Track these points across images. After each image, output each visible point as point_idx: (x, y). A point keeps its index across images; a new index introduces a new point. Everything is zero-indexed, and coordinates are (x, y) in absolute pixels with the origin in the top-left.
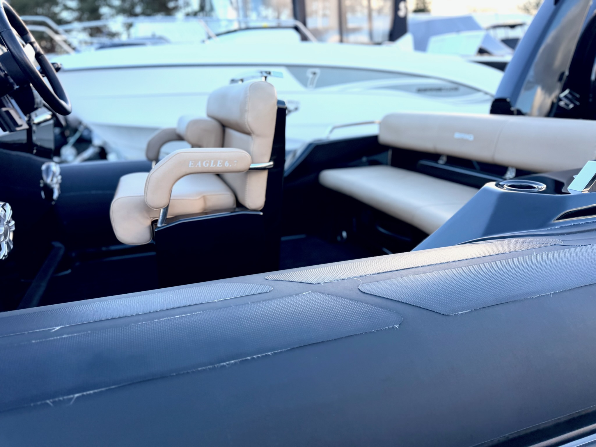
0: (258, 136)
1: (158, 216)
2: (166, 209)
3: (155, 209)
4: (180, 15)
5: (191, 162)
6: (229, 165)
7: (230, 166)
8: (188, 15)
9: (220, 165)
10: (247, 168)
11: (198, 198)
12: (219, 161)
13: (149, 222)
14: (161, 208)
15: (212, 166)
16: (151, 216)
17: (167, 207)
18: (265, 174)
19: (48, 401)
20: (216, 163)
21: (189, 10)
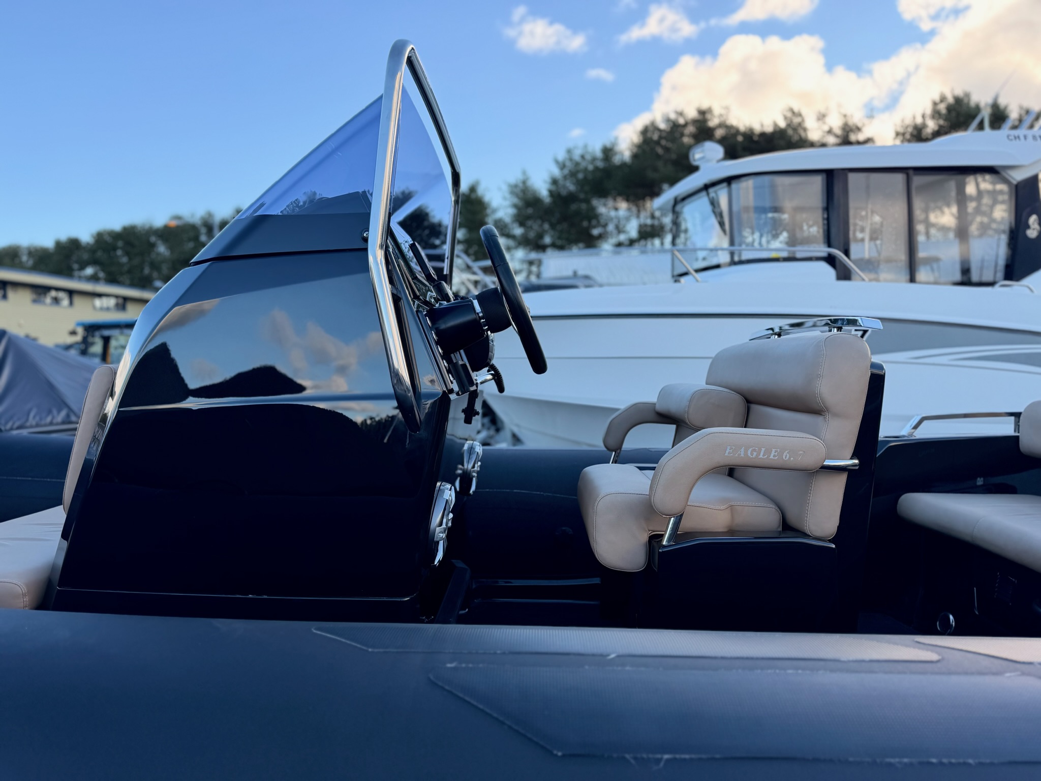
0: (836, 415)
1: (664, 529)
2: (679, 518)
3: (664, 516)
4: (607, 246)
5: (729, 447)
6: (790, 458)
7: (792, 459)
8: (619, 245)
9: (774, 456)
10: (820, 465)
11: (722, 507)
12: (774, 450)
13: (645, 537)
14: (671, 515)
15: (761, 456)
16: (651, 528)
17: (681, 515)
18: (842, 479)
19: (627, 756)
20: (768, 452)
21: (622, 237)
